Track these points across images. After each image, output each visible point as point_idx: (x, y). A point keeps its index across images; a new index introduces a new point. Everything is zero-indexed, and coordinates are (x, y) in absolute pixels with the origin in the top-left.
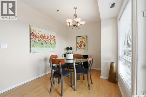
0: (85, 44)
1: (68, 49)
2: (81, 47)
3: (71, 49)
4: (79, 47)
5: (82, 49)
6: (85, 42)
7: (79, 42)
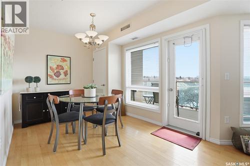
0: (67, 71)
1: (29, 80)
2: (58, 76)
3: (37, 80)
4: (55, 77)
5: (60, 79)
6: (66, 68)
7: (55, 67)
